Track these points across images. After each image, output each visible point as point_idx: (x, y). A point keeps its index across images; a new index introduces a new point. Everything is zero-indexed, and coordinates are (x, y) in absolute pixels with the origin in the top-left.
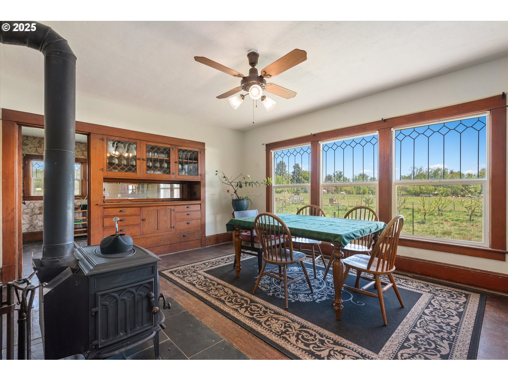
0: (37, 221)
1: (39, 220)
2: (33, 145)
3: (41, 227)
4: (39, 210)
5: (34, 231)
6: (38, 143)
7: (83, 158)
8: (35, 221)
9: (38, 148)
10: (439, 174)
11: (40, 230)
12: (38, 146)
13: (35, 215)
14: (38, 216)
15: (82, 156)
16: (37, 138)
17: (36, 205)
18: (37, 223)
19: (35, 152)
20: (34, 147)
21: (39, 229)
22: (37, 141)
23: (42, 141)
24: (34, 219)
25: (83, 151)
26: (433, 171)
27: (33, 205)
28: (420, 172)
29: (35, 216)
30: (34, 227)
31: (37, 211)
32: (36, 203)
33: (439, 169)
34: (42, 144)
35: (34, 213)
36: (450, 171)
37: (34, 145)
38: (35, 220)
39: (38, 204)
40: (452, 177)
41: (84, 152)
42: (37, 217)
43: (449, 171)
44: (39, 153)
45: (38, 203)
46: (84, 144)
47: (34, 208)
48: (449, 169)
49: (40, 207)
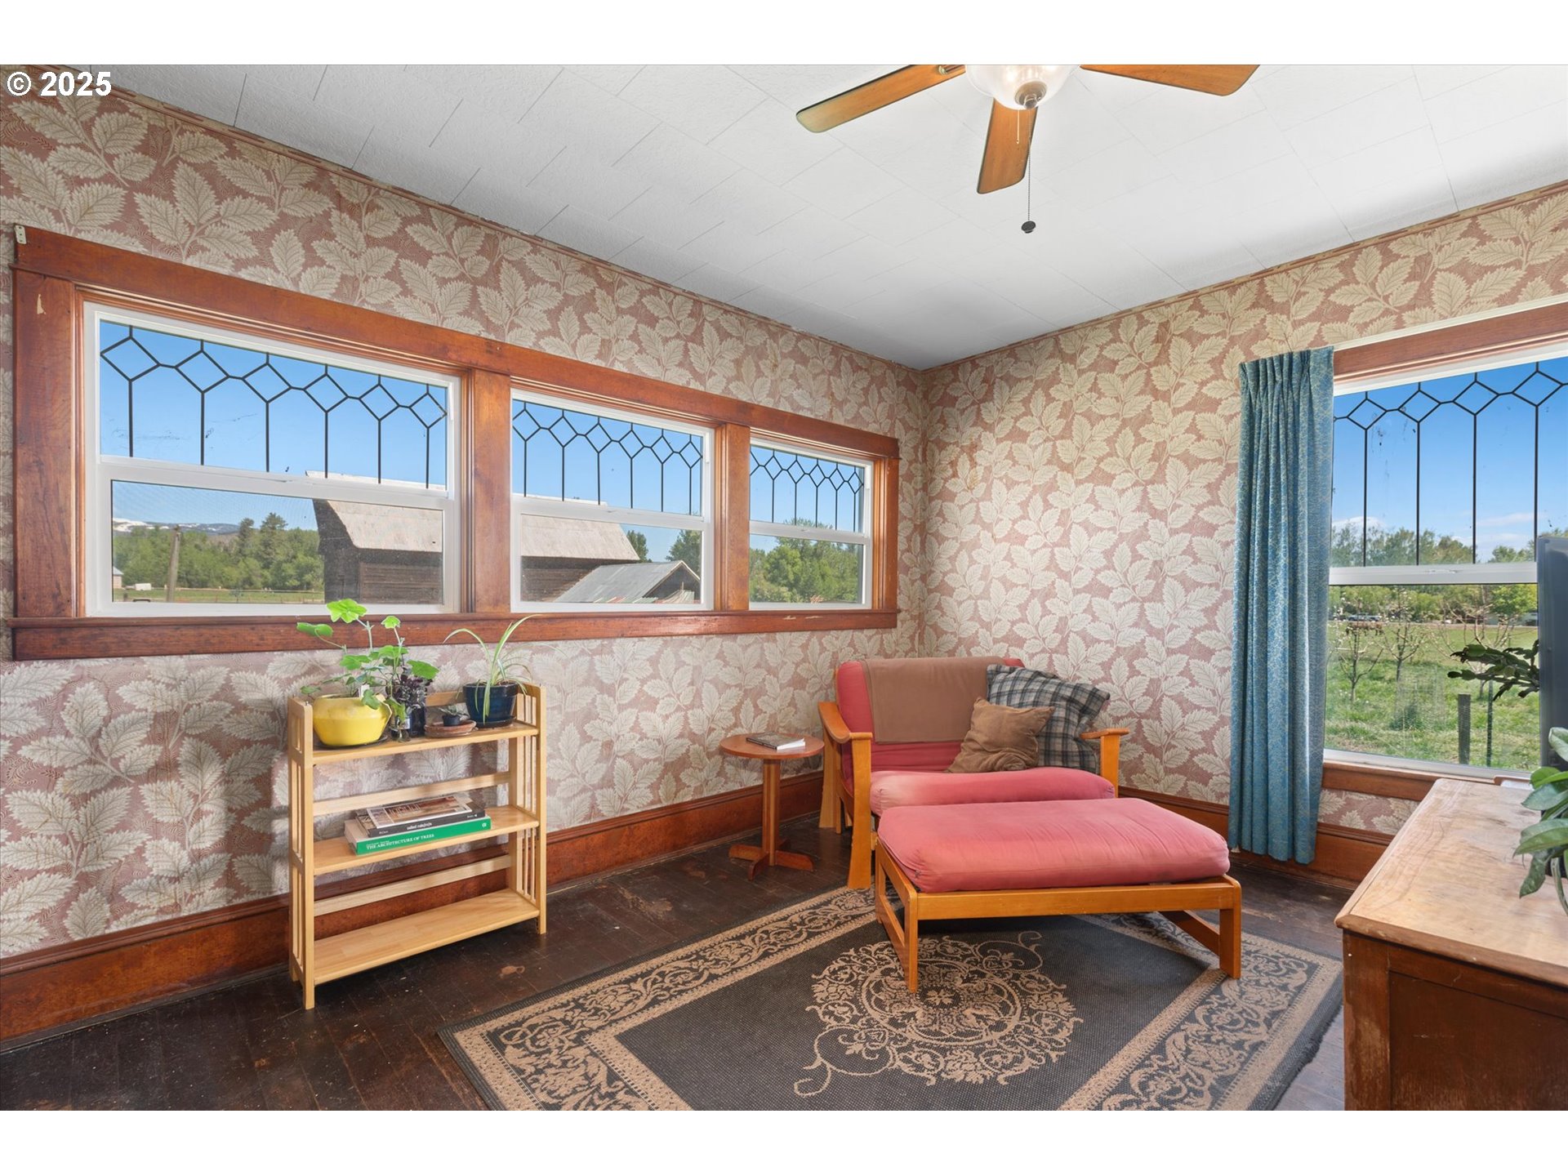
0: (140, 836)
1: (156, 830)
2: (102, 162)
3: (171, 888)
4: (155, 738)
5: (114, 928)
6: (144, 148)
7: (477, 337)
8: (117, 837)
9: (139, 198)
10: (1405, 549)
11: (161, 911)
12: (140, 175)
13: (116, 782)
14: (145, 789)
15: (466, 320)
16: (133, 108)
17: (127, 699)
18: (140, 851)
19: (114, 227)
20: (108, 179)
21: (155, 901)
22: (139, 134)
23: (175, 140)
24: (113, 823)
25: (476, 282)
26: (1385, 539)
27: (99, 698)
28: (1342, 543)
29: (122, 794)
30: (113, 897)
31: (137, 752)
32: (125, 679)
33: (1403, 535)
34: (173, 165)
35: (107, 769)
36: (1439, 540)
37: (110, 158)
38: (123, 826)
39: (146, 685)
40: (1447, 560)
41: (480, 289)
42: (136, 799)
43: (1437, 541)
44: (150, 240)
45: (146, 676)
46: (484, 231)
47: (107, 721)
48: (1437, 533)
49: (158, 717)
